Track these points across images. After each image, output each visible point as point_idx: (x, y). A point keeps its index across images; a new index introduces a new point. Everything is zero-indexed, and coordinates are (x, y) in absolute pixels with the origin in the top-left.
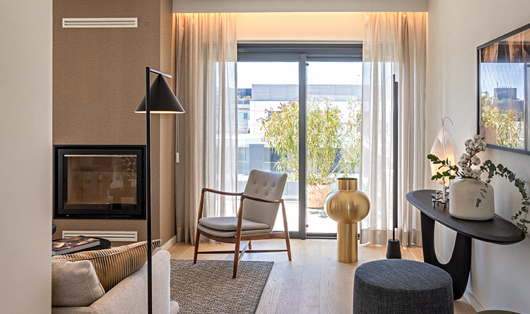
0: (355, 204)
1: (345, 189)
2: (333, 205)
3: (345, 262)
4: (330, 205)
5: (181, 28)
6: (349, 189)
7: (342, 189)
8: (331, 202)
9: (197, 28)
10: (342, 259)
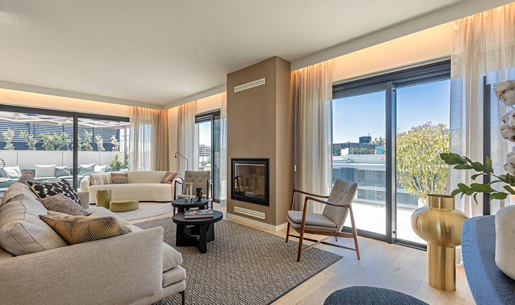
0: (447, 225)
1: (437, 207)
2: (420, 221)
3: (436, 288)
4: (416, 222)
5: (297, 81)
6: (442, 207)
7: (433, 206)
8: (417, 219)
9: (306, 79)
10: (433, 284)
